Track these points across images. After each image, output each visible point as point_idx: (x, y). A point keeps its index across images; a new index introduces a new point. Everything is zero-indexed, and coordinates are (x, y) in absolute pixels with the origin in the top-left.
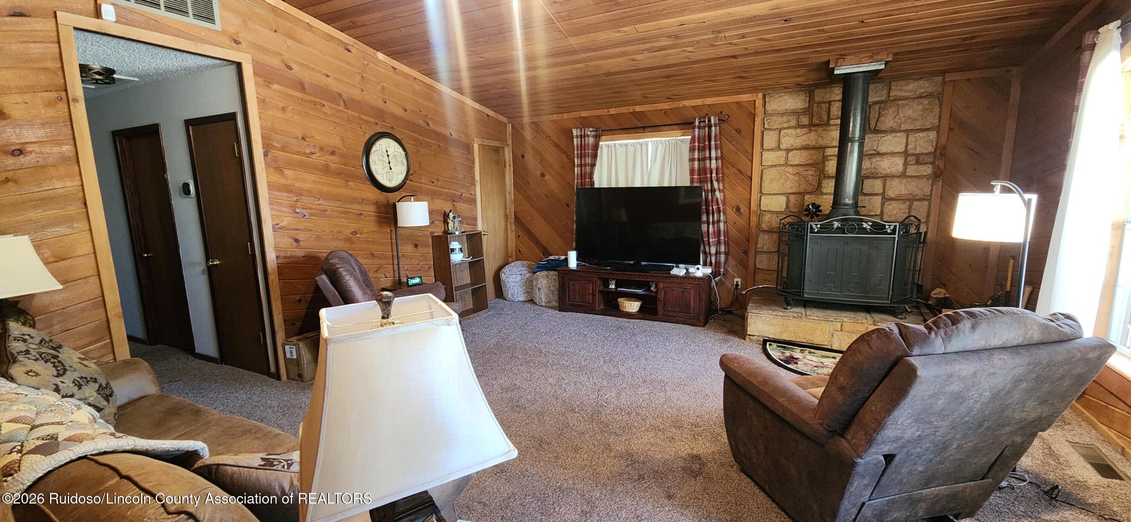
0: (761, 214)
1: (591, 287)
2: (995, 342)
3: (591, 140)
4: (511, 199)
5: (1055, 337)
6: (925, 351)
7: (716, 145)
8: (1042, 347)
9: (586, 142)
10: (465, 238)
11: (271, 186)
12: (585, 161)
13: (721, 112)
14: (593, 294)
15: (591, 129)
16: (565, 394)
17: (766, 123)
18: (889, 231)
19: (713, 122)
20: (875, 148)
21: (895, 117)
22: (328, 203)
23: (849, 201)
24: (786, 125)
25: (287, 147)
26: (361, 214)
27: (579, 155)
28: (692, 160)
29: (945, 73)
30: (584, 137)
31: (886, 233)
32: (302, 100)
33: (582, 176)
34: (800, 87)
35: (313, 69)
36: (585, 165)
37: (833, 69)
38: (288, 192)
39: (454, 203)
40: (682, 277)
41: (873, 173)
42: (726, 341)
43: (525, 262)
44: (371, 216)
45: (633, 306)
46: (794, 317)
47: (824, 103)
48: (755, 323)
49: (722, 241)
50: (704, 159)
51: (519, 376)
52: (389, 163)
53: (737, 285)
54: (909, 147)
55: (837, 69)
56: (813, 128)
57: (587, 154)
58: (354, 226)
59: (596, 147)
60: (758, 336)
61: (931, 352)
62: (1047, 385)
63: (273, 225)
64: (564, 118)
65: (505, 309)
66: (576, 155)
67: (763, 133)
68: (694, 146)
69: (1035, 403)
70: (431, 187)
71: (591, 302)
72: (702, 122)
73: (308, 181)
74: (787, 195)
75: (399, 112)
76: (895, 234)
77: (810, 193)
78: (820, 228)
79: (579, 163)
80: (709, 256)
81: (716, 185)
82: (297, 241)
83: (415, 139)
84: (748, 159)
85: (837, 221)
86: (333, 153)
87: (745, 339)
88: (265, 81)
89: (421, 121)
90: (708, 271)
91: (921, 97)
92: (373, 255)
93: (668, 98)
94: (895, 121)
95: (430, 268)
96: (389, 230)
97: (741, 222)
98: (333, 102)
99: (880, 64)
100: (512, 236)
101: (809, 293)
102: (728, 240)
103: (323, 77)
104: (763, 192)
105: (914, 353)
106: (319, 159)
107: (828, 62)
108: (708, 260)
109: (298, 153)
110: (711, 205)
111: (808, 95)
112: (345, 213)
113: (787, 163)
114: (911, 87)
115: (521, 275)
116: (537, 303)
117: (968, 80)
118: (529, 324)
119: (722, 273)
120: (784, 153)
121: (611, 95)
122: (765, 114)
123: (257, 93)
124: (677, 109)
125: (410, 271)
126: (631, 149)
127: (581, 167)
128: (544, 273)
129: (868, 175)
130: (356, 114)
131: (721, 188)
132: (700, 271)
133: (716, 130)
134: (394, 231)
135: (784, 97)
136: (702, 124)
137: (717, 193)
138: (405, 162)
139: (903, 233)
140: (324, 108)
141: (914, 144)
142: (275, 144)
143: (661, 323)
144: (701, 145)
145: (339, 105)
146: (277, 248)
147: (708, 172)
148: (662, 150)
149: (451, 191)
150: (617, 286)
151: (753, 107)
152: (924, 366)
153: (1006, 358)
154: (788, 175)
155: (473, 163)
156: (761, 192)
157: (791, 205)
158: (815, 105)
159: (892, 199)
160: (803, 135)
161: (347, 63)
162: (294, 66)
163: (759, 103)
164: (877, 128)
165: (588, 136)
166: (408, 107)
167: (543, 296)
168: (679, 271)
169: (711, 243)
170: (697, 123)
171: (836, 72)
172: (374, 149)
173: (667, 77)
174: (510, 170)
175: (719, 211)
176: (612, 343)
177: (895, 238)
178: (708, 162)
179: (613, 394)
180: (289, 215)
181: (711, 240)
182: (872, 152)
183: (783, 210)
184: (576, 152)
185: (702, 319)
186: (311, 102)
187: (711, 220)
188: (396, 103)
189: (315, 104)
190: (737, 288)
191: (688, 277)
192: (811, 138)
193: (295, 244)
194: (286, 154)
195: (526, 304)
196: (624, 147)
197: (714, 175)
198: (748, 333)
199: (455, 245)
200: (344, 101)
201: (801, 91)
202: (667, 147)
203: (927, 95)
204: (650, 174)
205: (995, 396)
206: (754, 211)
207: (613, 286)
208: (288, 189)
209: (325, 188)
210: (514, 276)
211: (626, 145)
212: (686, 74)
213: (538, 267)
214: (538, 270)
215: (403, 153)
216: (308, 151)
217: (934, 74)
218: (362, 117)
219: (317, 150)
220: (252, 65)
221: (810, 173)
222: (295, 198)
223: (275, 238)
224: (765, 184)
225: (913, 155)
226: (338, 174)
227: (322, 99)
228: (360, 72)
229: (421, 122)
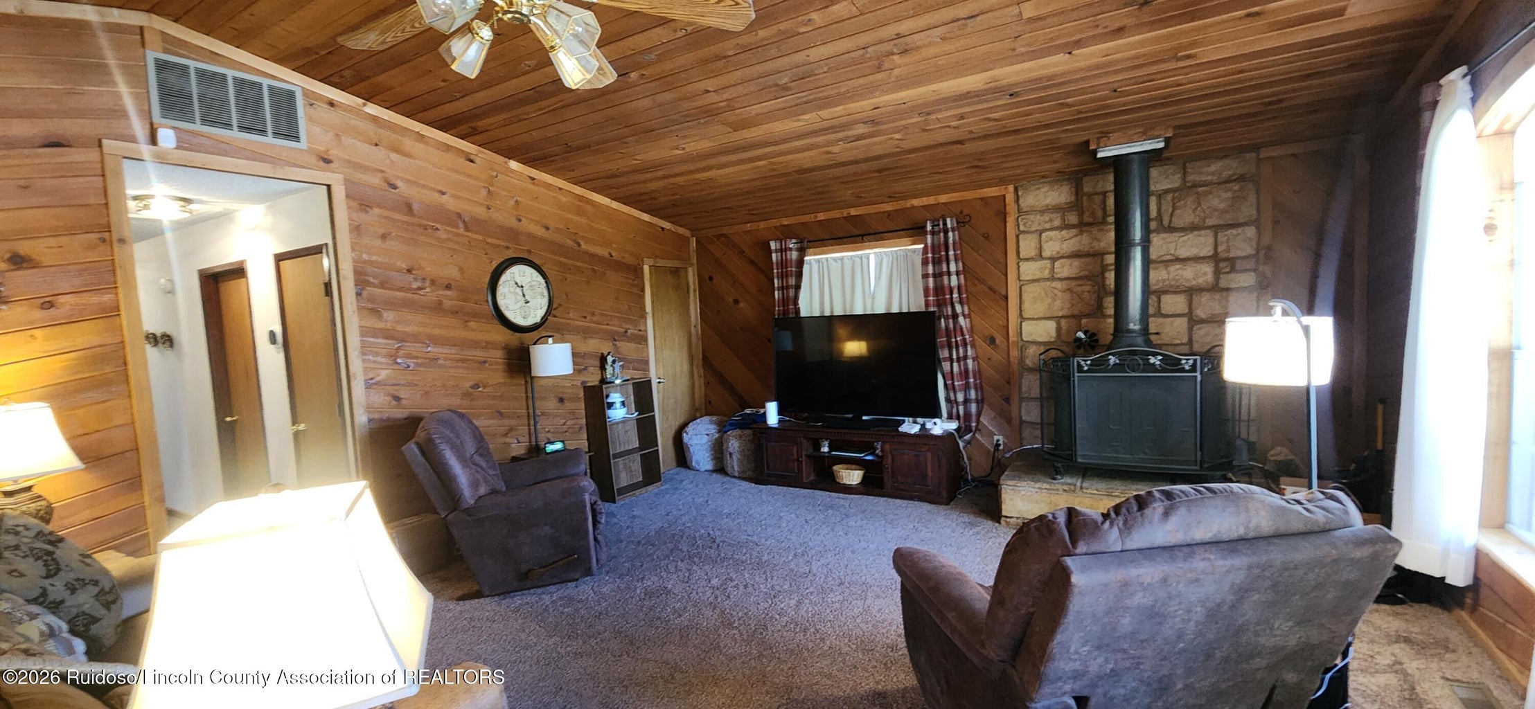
0: (1023, 346)
1: (795, 450)
2: (1199, 534)
3: (794, 255)
4: (697, 335)
5: (1297, 526)
6: (1095, 547)
7: (955, 255)
8: (1276, 541)
9: (789, 257)
10: (630, 389)
11: (364, 332)
12: (787, 282)
13: (961, 212)
14: (798, 460)
15: (794, 241)
16: (728, 602)
17: (1021, 224)
18: (1187, 367)
19: (949, 225)
20: (1172, 252)
21: (1196, 208)
22: (440, 350)
23: (1134, 326)
24: (1048, 226)
25: (386, 282)
26: (485, 362)
27: (780, 274)
28: (925, 276)
29: (1259, 148)
30: (786, 251)
31: (1183, 370)
32: (409, 224)
33: (785, 301)
34: (1061, 176)
35: (424, 186)
36: (788, 287)
37: (1095, 152)
38: (387, 338)
39: (617, 343)
40: (914, 435)
41: (1172, 286)
42: (972, 524)
43: (714, 418)
44: (497, 364)
45: (853, 477)
46: (1065, 490)
47: (1097, 194)
48: (1012, 499)
49: (972, 385)
50: (941, 275)
51: (674, 576)
52: (524, 295)
53: (998, 445)
54: (1220, 249)
55: (1102, 151)
56: (1084, 229)
57: (789, 273)
58: (475, 377)
59: (801, 263)
60: (1017, 518)
61: (1103, 549)
62: (1297, 597)
63: (366, 380)
64: (761, 227)
65: (685, 483)
66: (775, 275)
67: (1017, 237)
68: (927, 258)
69: (1290, 624)
70: (583, 324)
71: (796, 471)
72: (936, 226)
73: (412, 323)
74: (1058, 319)
75: (539, 231)
76: (1196, 372)
77: (1087, 316)
78: (1091, 365)
79: (780, 285)
80: (955, 405)
81: (958, 308)
82: (397, 399)
83: (562, 265)
84: (1002, 273)
85: (1113, 354)
86: (448, 287)
87: (1000, 523)
88: (361, 205)
89: (569, 241)
90: (953, 426)
91: (1228, 181)
92: (500, 414)
93: (890, 197)
94: (1195, 216)
95: (581, 428)
96: (523, 382)
97: (998, 357)
98: (449, 225)
99: (1158, 142)
100: (699, 382)
101: (1083, 456)
102: (981, 383)
103: (437, 195)
104: (1025, 316)
105: (1078, 551)
106: (430, 295)
107: (1087, 143)
108: (955, 411)
109: (402, 289)
110: (953, 335)
111: (1074, 185)
112: (463, 361)
113: (1053, 276)
114: (1213, 168)
115: (708, 435)
116: (729, 472)
117: (1293, 155)
118: (710, 502)
119: (974, 429)
120: (1048, 263)
121: (814, 197)
122: (1019, 212)
123: (350, 219)
124: (903, 211)
125: (553, 433)
126: (848, 264)
127: (783, 290)
128: (737, 432)
129: (1167, 289)
130: (481, 238)
131: (966, 312)
132: (938, 427)
133: (954, 236)
134: (530, 382)
135: (1042, 190)
136: (936, 229)
137: (961, 319)
138: (546, 294)
139: (1209, 370)
140: (439, 232)
141: (1225, 244)
142: (372, 280)
143: (890, 500)
144: (937, 256)
145: (458, 228)
146: (369, 408)
147: (947, 291)
148: (888, 264)
149: (612, 328)
150: (831, 448)
151: (1002, 203)
152: (1084, 569)
153: (1212, 557)
154: (1056, 291)
155: (643, 290)
156: (1021, 315)
157: (1063, 332)
158: (1085, 198)
159: (1203, 321)
160: (1072, 238)
161: (469, 176)
162: (399, 184)
163: (1010, 198)
164: (1172, 225)
165: (791, 249)
166: (552, 224)
167: (735, 464)
168: (910, 427)
169: (957, 388)
170: (929, 228)
171: (1100, 155)
172: (503, 278)
173: (880, 171)
174: (695, 296)
175: (965, 344)
176: (814, 528)
177: (1196, 376)
178: (946, 278)
179: (793, 602)
180: (388, 367)
181: (956, 383)
182: (1169, 257)
183: (1053, 340)
184: (775, 271)
185: (944, 493)
186: (420, 226)
187: (955, 356)
188: (534, 220)
189: (425, 228)
190: (998, 450)
191: (924, 434)
192: (1083, 242)
193: (394, 403)
194: (385, 291)
195: (714, 475)
196: (840, 262)
197: (955, 295)
198: (1004, 513)
199: (616, 398)
200: (464, 222)
201: (1064, 180)
202: (895, 260)
203: (1237, 179)
204: (873, 297)
205: (1213, 614)
206: (1013, 342)
207: (825, 449)
208: (388, 334)
209: (437, 332)
210: (699, 437)
211: (842, 259)
212: (901, 167)
213: (730, 425)
214: (730, 428)
215: (543, 281)
216: (415, 285)
217: (1242, 150)
218: (489, 240)
219: (427, 284)
220: (343, 187)
221: (1087, 288)
222: (396, 346)
223: (368, 396)
224: (1026, 306)
225: (1227, 259)
226: (455, 313)
227: (434, 222)
228: (486, 185)
229: (569, 243)
